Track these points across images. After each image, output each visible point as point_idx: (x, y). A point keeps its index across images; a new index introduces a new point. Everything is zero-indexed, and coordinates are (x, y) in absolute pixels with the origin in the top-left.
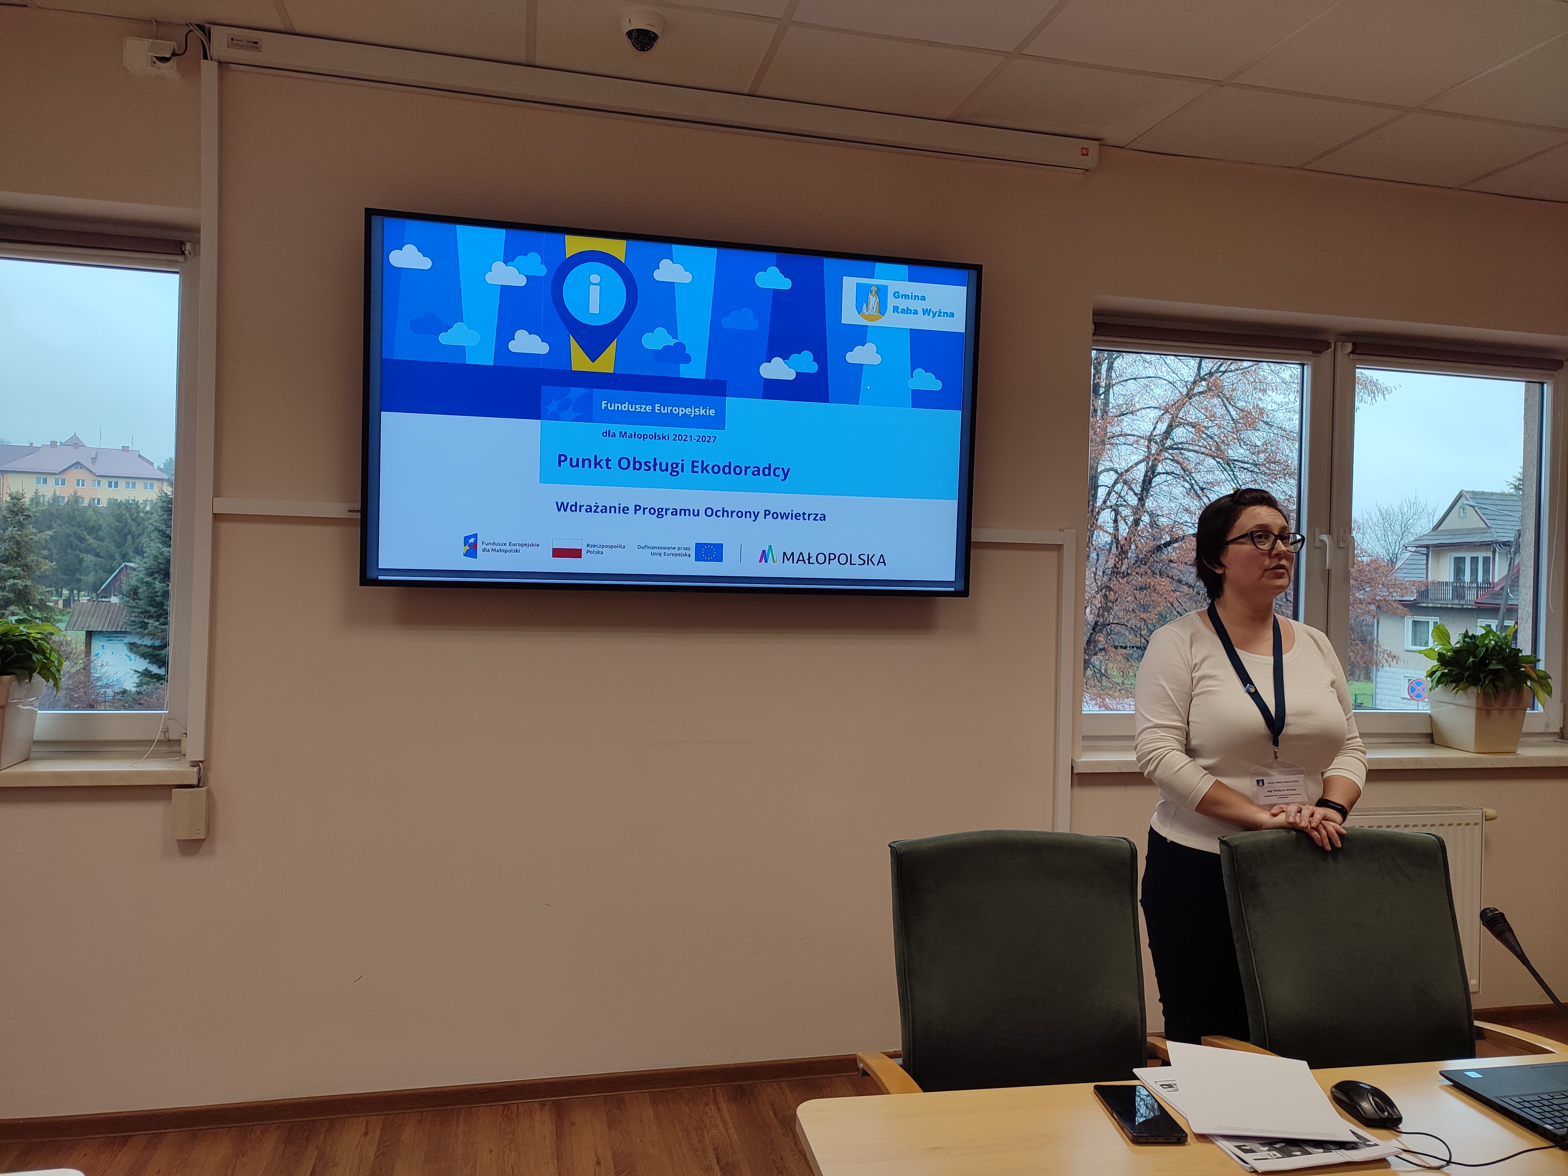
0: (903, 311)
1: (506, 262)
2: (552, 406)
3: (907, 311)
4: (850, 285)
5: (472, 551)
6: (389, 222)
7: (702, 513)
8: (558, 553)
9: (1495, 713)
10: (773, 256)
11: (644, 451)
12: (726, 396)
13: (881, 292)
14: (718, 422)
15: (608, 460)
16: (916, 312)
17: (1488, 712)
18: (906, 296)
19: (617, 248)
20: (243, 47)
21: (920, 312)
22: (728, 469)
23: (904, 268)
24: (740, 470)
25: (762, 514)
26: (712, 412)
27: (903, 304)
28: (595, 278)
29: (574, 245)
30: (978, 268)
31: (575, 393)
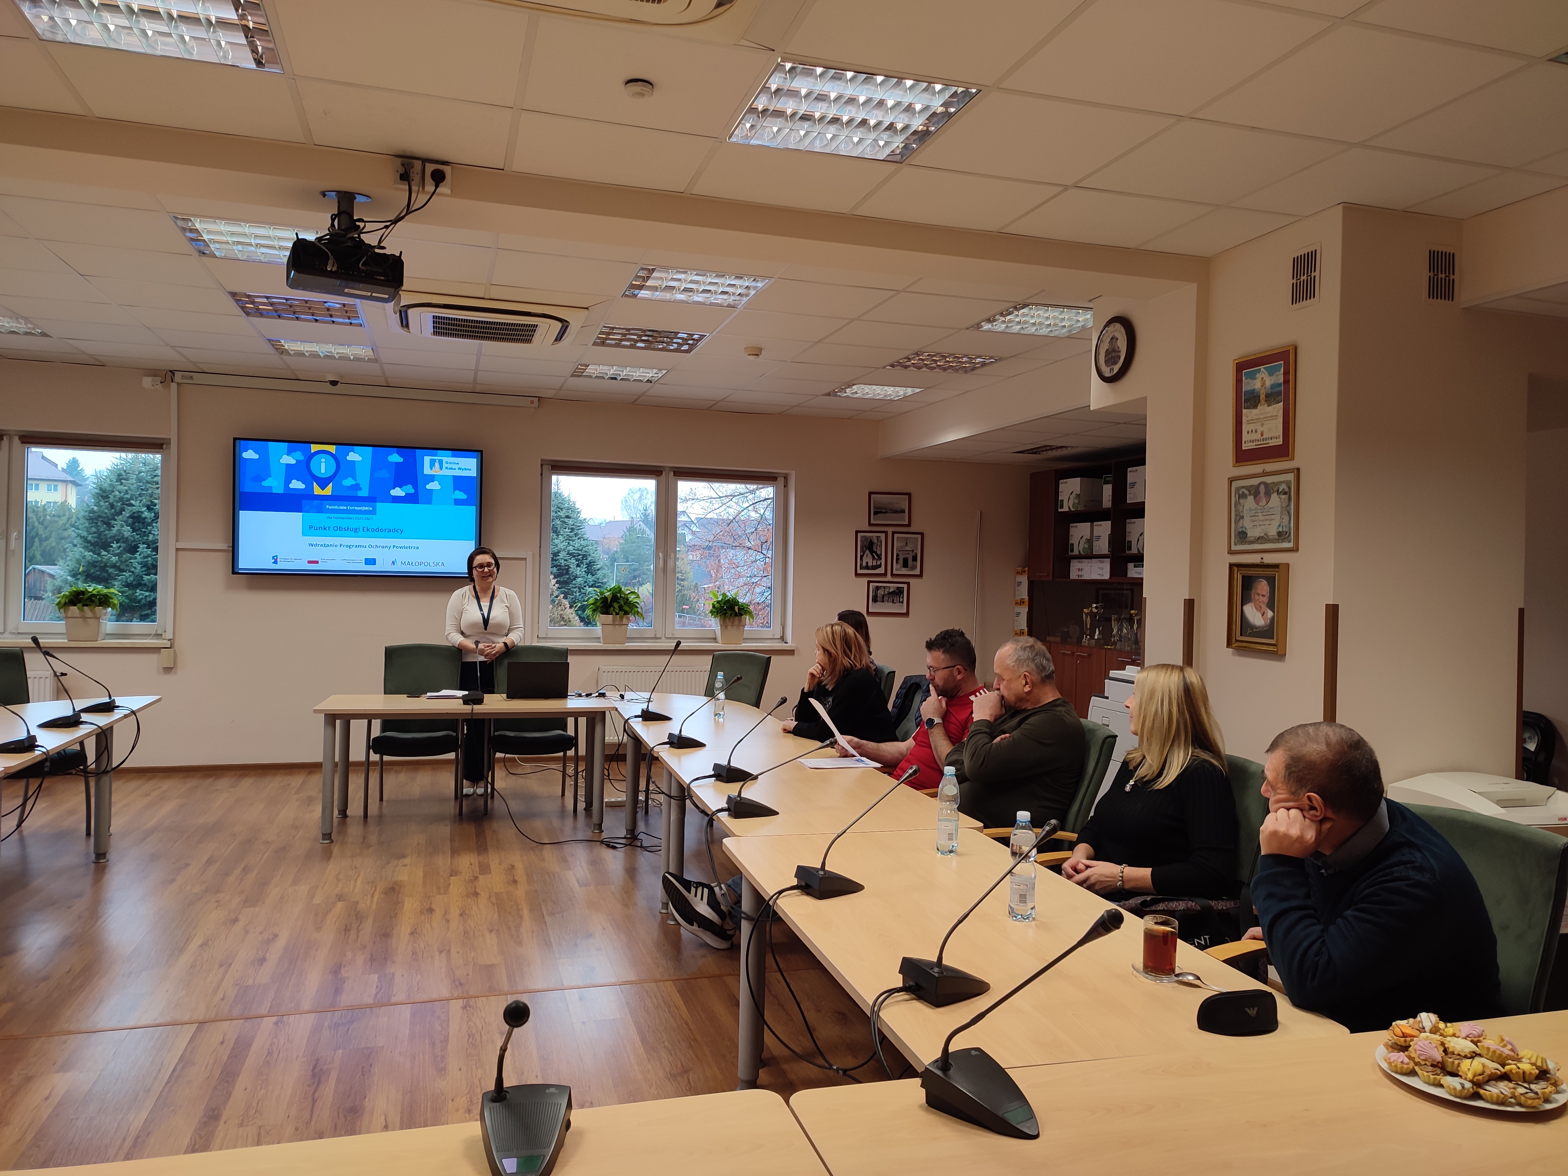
0: (450, 469)
1: (287, 455)
2: (307, 508)
3: (451, 469)
4: (427, 459)
5: (276, 562)
6: (242, 442)
7: (367, 547)
8: (310, 562)
9: (729, 627)
10: (396, 449)
11: (344, 523)
12: (376, 502)
13: (441, 462)
14: (373, 512)
15: (329, 527)
16: (455, 469)
17: (726, 627)
18: (451, 463)
19: (332, 449)
20: (187, 379)
21: (457, 469)
22: (378, 530)
23: (450, 452)
24: (382, 530)
25: (392, 547)
26: (371, 509)
27: (449, 466)
28: (323, 460)
29: (314, 448)
30: (481, 452)
31: (316, 502)
